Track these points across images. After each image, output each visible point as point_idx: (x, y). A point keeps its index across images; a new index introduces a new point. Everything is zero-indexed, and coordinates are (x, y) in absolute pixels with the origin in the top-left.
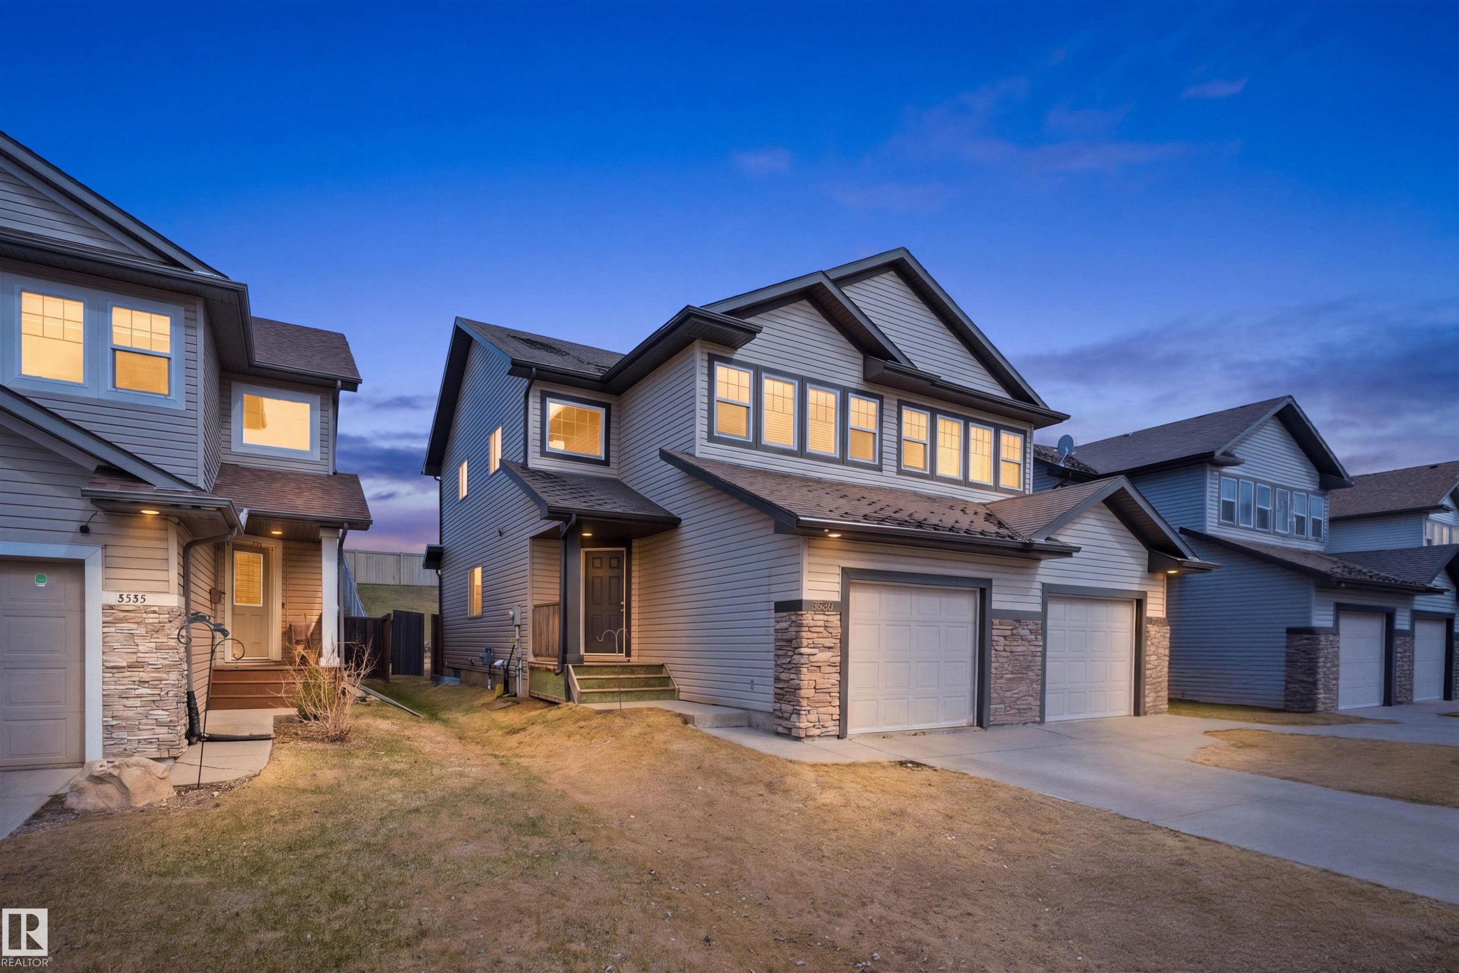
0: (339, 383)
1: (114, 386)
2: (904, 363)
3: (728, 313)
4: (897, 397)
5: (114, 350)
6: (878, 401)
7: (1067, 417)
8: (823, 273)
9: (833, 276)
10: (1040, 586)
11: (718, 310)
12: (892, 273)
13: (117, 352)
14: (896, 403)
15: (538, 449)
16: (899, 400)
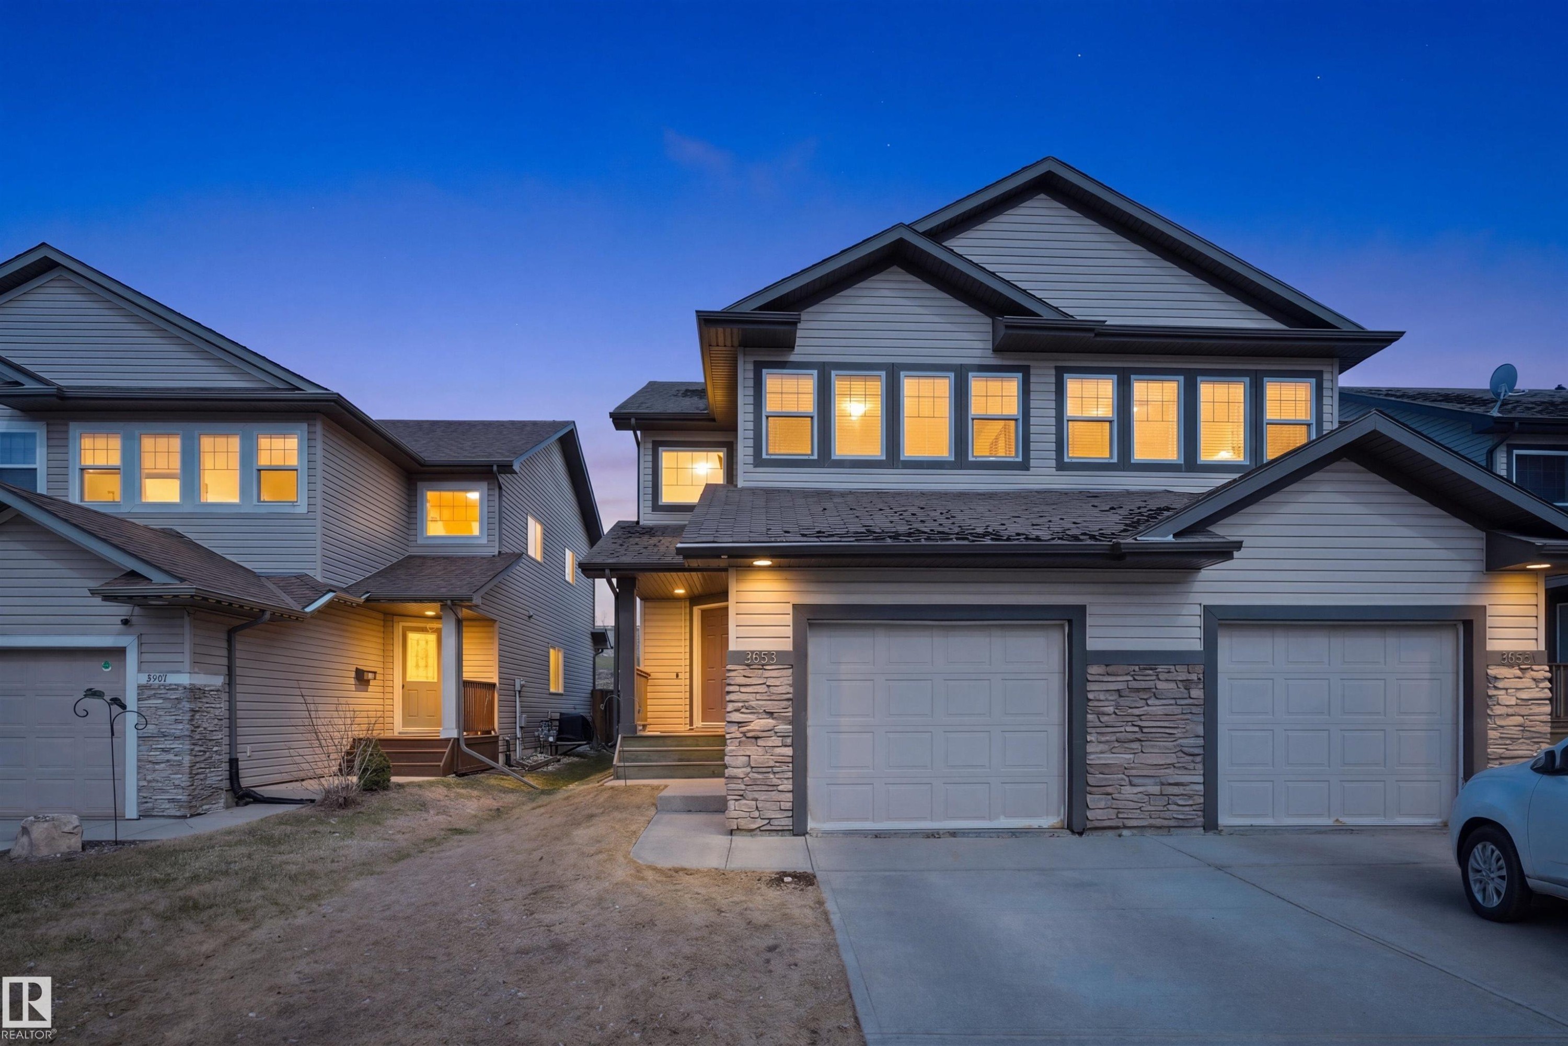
0: (495, 468)
1: (259, 500)
2: (1046, 315)
3: (760, 308)
4: (1053, 364)
5: (259, 470)
6: (1020, 375)
7: (1401, 334)
8: (909, 227)
9: (921, 228)
10: (1198, 610)
11: (748, 308)
12: (1042, 196)
13: (262, 471)
14: (1053, 372)
15: (650, 504)
16: (1057, 368)
